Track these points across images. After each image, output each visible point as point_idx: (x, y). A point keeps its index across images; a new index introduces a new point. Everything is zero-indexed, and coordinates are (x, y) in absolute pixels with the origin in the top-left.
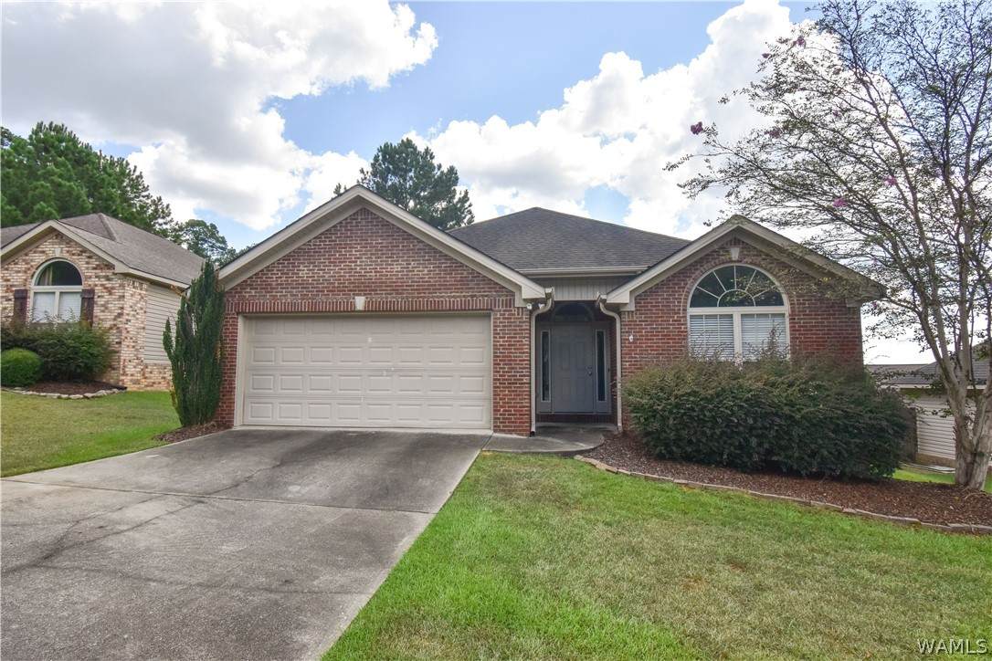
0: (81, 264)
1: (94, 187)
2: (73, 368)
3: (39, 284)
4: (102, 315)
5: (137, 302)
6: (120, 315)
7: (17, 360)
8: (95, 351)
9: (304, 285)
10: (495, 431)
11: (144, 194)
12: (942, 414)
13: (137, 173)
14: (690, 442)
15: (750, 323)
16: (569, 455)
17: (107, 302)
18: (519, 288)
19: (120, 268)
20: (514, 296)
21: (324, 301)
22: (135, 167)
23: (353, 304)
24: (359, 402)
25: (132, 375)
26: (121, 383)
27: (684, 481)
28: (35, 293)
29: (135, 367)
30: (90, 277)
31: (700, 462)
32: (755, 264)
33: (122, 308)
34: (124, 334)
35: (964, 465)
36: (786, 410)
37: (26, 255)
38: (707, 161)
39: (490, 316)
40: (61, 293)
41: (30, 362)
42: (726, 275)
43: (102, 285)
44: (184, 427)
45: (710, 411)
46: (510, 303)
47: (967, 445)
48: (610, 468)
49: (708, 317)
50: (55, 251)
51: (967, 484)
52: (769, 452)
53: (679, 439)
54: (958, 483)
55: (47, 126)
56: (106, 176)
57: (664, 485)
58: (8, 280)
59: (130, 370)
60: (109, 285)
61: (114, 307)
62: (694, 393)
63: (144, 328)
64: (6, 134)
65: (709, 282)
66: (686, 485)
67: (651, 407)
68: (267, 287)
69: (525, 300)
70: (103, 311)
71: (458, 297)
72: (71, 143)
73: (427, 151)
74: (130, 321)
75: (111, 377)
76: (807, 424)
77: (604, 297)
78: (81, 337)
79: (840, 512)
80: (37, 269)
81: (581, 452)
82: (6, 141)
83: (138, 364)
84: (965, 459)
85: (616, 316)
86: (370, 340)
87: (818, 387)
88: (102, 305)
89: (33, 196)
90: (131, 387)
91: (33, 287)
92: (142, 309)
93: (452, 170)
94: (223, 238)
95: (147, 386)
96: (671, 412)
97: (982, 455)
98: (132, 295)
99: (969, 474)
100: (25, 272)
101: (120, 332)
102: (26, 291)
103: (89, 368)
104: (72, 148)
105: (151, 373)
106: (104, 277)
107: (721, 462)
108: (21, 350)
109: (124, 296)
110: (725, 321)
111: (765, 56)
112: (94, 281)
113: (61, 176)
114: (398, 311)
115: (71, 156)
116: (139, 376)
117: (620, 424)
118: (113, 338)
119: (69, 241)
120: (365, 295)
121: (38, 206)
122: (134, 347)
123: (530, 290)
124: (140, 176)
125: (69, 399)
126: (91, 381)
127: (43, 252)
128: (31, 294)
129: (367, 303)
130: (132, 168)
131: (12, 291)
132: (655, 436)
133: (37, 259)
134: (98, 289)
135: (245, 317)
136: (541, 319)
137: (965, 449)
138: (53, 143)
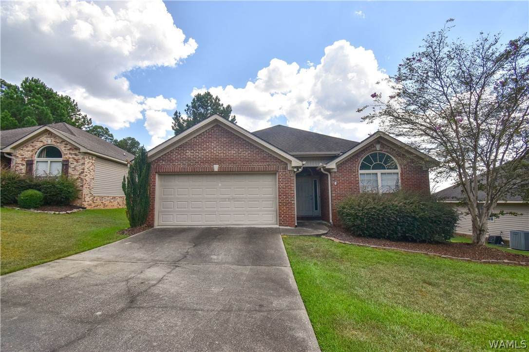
0: (62, 148)
1: (54, 110)
2: (59, 198)
3: (39, 157)
4: (73, 173)
5: (91, 166)
6: (82, 172)
7: (32, 196)
8: (71, 190)
9: (189, 159)
10: (280, 225)
11: (78, 113)
12: (465, 214)
13: (75, 103)
14: (372, 228)
15: (384, 177)
16: (319, 236)
17: (76, 166)
18: (290, 162)
19: (83, 150)
20: (287, 164)
21: (199, 167)
22: (74, 100)
23: (213, 168)
24: (215, 213)
25: (88, 202)
26: (83, 206)
27: (375, 246)
28: (37, 162)
29: (89, 198)
30: (67, 154)
31: (375, 237)
32: (386, 152)
33: (83, 169)
34: (85, 182)
35: (476, 235)
36: (413, 214)
37: (32, 143)
38: (374, 108)
39: (276, 174)
40: (51, 162)
41: (38, 196)
42: (374, 156)
43: (73, 158)
44: (132, 227)
45: (382, 215)
46: (286, 168)
47: (477, 227)
48: (341, 241)
49: (367, 174)
50: (48, 141)
51: (478, 243)
52: (405, 232)
53: (368, 227)
54: (474, 243)
55: (31, 79)
56: (60, 104)
57: (368, 248)
58: (23, 155)
59: (87, 199)
60: (76, 158)
61: (79, 168)
62: (374, 208)
63: (93, 179)
64: (3, 83)
65: (367, 159)
66: (376, 248)
67: (356, 214)
68: (171, 161)
69: (293, 167)
70: (74, 171)
71: (263, 165)
72: (42, 88)
73: (217, 97)
74: (87, 175)
75: (78, 203)
76: (421, 220)
77: (325, 165)
78: (63, 184)
79: (440, 257)
80: (38, 150)
81: (323, 234)
82: (3, 86)
83: (91, 196)
84: (477, 233)
85: (329, 174)
86: (220, 185)
87: (423, 205)
88: (73, 168)
89: (24, 114)
90: (88, 208)
91: (36, 159)
92: (92, 169)
93: (229, 106)
94: (112, 134)
95: (94, 207)
96: (365, 217)
97: (484, 231)
98: (88, 163)
99: (478, 238)
100: (32, 151)
101: (83, 181)
102: (32, 161)
103: (67, 199)
104: (43, 90)
105: (96, 200)
106: (74, 154)
107: (384, 237)
108: (32, 190)
109: (84, 163)
110: (375, 176)
111: (400, 65)
112: (68, 156)
113: (38, 104)
114: (232, 171)
115: (43, 94)
116: (91, 202)
117: (331, 221)
118: (79, 184)
119: (55, 136)
120: (218, 164)
121: (27, 118)
122: (89, 188)
123: (296, 163)
124: (76, 105)
125: (59, 214)
126: (68, 205)
127: (42, 141)
128: (35, 162)
129: (220, 168)
130: (72, 101)
131: (25, 161)
132: (357, 227)
133: (39, 145)
134: (71, 160)
135: (159, 174)
136: (298, 175)
137: (476, 228)
138: (34, 88)
